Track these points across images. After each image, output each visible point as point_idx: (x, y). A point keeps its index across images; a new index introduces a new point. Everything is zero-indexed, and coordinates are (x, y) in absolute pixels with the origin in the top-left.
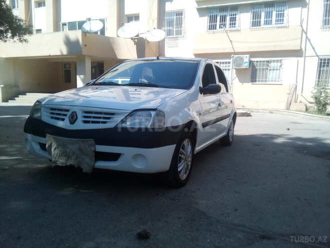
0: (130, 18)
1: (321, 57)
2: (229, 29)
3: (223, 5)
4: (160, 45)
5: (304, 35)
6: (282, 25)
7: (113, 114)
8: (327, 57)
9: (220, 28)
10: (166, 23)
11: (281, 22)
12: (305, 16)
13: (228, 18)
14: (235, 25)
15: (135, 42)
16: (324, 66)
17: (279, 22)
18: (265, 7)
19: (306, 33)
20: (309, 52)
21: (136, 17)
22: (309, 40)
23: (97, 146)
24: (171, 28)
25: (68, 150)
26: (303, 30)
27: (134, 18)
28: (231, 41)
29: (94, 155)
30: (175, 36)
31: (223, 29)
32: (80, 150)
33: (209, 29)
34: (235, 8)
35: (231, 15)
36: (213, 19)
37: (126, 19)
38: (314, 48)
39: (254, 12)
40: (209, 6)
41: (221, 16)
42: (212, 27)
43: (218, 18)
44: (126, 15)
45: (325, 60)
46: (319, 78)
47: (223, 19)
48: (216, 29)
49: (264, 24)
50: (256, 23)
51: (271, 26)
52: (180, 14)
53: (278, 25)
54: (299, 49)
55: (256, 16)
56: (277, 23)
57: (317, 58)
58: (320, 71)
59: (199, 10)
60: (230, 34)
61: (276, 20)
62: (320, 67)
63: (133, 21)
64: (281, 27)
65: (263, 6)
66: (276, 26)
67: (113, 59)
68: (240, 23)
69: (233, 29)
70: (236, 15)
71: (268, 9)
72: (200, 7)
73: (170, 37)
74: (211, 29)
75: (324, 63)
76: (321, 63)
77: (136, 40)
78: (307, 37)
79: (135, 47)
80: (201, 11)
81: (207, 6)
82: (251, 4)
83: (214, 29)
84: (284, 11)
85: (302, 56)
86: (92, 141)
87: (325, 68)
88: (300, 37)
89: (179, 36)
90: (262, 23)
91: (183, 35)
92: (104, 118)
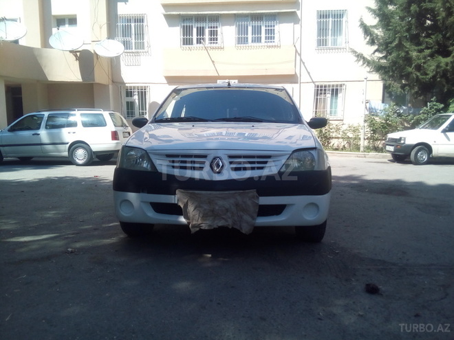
0: (61, 21)
1: (317, 84)
2: (209, 45)
3: (199, 13)
4: (114, 63)
5: (298, 57)
6: (273, 44)
7: (269, 157)
8: (323, 84)
9: (197, 43)
10: (120, 31)
11: (272, 40)
12: (297, 35)
13: (207, 31)
14: (217, 40)
15: (76, 56)
16: (321, 94)
17: (270, 40)
18: (252, 20)
19: (300, 55)
20: (304, 77)
21: (72, 21)
22: (304, 63)
23: (260, 198)
24: (128, 39)
25: (217, 208)
26: (296, 51)
27: (67, 21)
28: (213, 62)
29: (257, 210)
30: (134, 50)
31: (201, 45)
32: (237, 205)
33: (184, 44)
34: (215, 19)
35: (211, 28)
36: (187, 31)
37: (54, 22)
38: (309, 73)
39: (239, 25)
40: (181, 13)
41: (198, 27)
42: (187, 42)
43: (195, 30)
44: (54, 16)
45: (321, 87)
46: (316, 109)
47: (201, 32)
48: (192, 44)
49: (252, 41)
50: (242, 40)
51: (260, 44)
52: (140, 20)
53: (269, 44)
54: (294, 73)
55: (242, 31)
56: (267, 41)
57: (313, 85)
58: (317, 99)
59: (168, 17)
60: (211, 52)
61: (266, 37)
62: (317, 95)
63: (67, 26)
64: (272, 46)
65: (250, 19)
66: (266, 44)
67: (38, 81)
68: (222, 39)
69: (215, 45)
70: (217, 27)
71: (256, 23)
72: (169, 13)
73: (128, 51)
74: (187, 44)
75: (321, 90)
76: (318, 90)
77: (78, 54)
78: (301, 60)
79: (77, 64)
80: (171, 19)
81: (178, 13)
82: (235, 14)
83: (189, 44)
84: (274, 26)
85: (297, 83)
86: (253, 192)
87: (323, 96)
88: (294, 59)
89: (141, 51)
90: (250, 40)
91: (146, 49)
92: (258, 163)
